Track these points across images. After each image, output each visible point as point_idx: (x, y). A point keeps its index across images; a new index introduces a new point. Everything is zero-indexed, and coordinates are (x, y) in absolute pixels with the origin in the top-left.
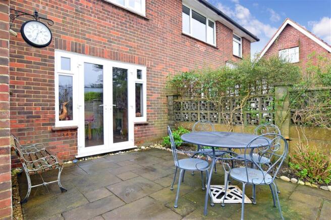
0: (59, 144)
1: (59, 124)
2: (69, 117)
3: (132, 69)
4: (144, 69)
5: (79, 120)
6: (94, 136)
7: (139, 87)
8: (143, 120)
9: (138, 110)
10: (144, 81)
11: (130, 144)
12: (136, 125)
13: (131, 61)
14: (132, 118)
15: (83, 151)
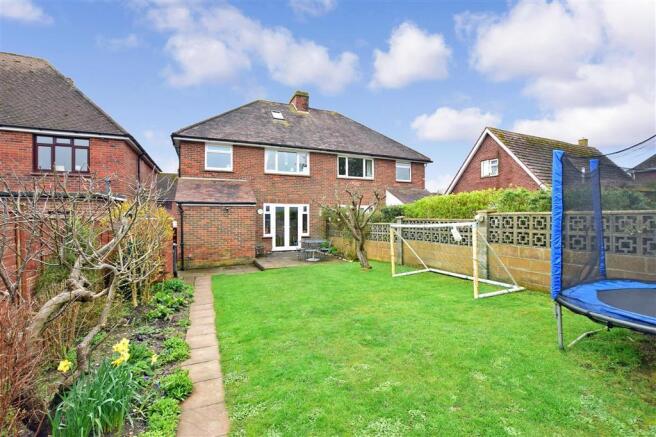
0: (264, 244)
1: (266, 235)
2: (269, 232)
3: (300, 208)
4: (308, 206)
5: (273, 234)
6: (280, 242)
7: (305, 216)
8: (307, 234)
9: (305, 229)
10: (308, 213)
11: (299, 247)
12: (303, 237)
13: (300, 202)
14: (301, 233)
15: (275, 248)
